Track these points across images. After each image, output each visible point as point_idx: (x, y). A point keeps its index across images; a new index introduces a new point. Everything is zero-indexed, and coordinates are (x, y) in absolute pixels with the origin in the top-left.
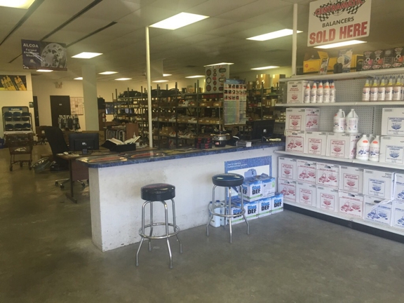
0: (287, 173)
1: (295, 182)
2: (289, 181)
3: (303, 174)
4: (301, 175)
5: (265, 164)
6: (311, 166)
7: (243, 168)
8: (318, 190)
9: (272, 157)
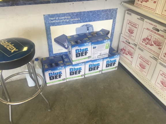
0: (131, 32)
1: (136, 45)
2: (130, 41)
3: (147, 39)
4: (144, 40)
5: (107, 19)
6: (160, 32)
7: (74, 23)
8: (159, 65)
9: (118, 11)
